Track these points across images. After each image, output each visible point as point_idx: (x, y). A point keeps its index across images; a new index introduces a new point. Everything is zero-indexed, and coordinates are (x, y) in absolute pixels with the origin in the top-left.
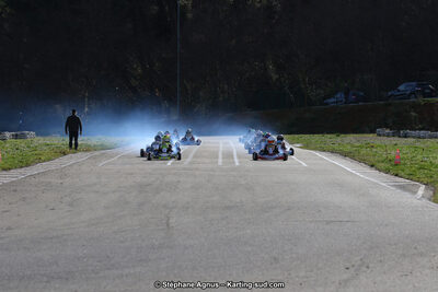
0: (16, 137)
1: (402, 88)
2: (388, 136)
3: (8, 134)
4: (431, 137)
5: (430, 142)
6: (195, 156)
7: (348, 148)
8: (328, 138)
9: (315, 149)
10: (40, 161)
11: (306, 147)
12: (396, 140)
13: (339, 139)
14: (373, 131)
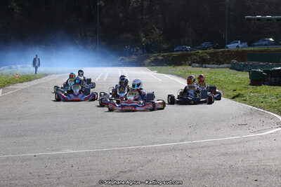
0: (22, 67)
1: (203, 44)
2: (197, 67)
3: (19, 66)
4: (218, 68)
5: (217, 70)
6: (108, 76)
7: (179, 73)
8: (169, 68)
9: (164, 73)
10: (36, 78)
11: (159, 72)
12: (201, 69)
13: (174, 69)
14: (190, 65)
